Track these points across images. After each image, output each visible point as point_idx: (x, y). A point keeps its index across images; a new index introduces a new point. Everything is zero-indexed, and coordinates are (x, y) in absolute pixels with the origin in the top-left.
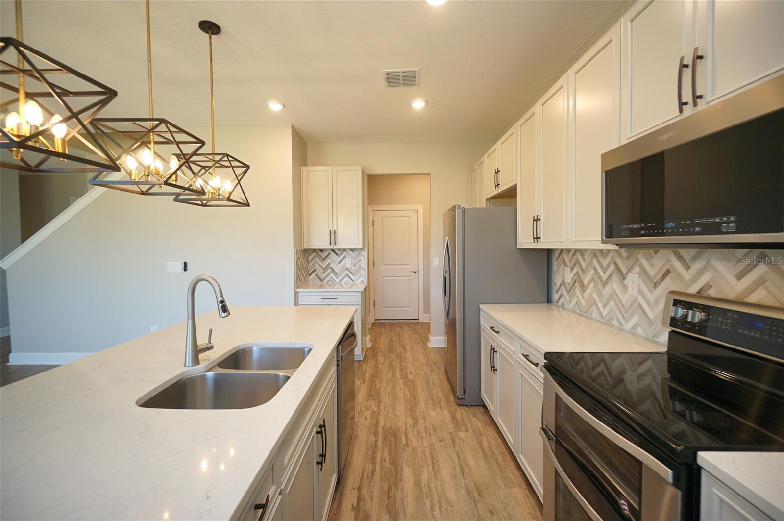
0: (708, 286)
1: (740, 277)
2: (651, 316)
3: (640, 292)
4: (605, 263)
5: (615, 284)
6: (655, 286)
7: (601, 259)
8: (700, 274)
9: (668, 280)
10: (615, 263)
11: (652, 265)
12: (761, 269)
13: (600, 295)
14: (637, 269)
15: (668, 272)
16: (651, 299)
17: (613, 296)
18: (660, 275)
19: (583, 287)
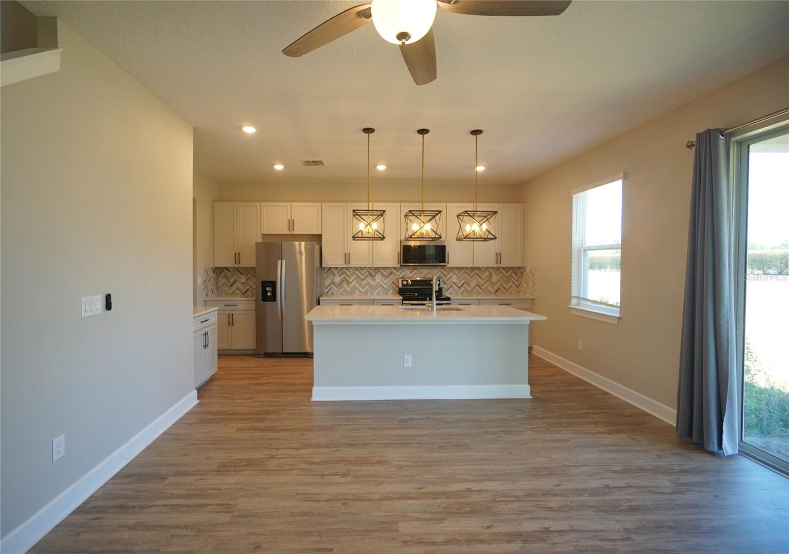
0: (404, 276)
1: (411, 273)
2: (385, 287)
3: (381, 280)
4: (363, 272)
5: (369, 280)
6: (387, 278)
7: (361, 271)
8: (401, 273)
9: (391, 276)
10: (369, 272)
11: (385, 272)
12: (416, 271)
13: (360, 284)
14: (379, 273)
15: (391, 273)
16: (385, 282)
17: (368, 283)
18: (388, 275)
19: (348, 283)
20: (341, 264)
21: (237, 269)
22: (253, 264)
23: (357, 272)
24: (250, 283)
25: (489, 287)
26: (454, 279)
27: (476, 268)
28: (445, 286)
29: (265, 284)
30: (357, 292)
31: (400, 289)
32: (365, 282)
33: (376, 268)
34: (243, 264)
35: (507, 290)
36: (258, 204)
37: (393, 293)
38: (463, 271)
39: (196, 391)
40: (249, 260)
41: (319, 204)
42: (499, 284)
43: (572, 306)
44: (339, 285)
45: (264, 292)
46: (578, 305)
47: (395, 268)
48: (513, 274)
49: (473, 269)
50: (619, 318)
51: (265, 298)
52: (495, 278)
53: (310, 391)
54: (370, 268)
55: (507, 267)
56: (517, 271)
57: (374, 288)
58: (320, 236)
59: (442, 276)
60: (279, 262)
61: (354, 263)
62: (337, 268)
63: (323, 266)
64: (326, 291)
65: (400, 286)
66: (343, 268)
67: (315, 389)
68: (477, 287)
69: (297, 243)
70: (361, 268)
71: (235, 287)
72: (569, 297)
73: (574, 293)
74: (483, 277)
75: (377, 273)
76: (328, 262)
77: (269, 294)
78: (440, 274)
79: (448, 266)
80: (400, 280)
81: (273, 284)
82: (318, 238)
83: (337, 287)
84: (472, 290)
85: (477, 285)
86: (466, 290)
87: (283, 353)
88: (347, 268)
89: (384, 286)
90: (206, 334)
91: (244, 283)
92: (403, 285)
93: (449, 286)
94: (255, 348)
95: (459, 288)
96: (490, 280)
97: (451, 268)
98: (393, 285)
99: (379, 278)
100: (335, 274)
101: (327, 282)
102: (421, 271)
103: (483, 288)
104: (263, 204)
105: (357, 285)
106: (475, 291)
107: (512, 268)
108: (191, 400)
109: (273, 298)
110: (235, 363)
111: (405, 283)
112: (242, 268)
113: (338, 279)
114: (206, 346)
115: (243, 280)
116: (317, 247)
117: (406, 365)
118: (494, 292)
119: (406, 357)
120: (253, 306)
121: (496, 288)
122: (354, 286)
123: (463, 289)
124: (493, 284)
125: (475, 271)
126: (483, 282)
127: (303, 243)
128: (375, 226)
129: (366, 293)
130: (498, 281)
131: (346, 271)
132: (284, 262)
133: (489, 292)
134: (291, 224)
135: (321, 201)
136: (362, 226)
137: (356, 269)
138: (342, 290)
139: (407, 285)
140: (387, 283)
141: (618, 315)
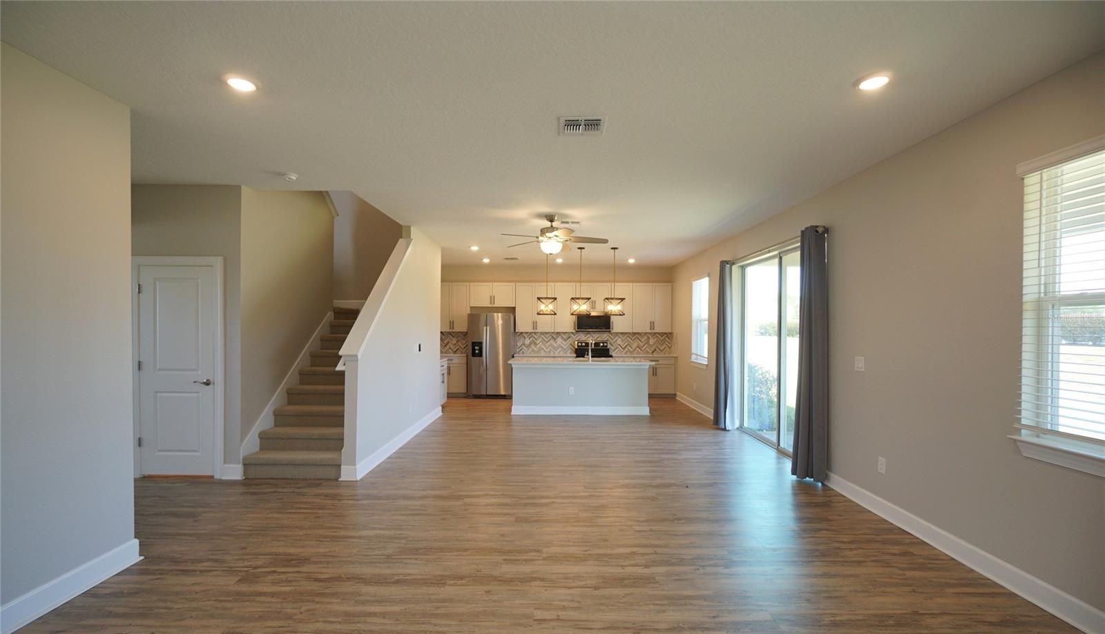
0: (579, 339)
1: (585, 337)
3: (561, 342)
6: (566, 340)
7: (545, 335)
8: (577, 337)
9: (569, 339)
10: (552, 336)
11: (564, 336)
12: (588, 335)
14: (560, 337)
15: (569, 337)
16: (564, 343)
18: (567, 338)
20: (530, 330)
21: (450, 333)
22: (464, 329)
23: (543, 336)
24: (459, 344)
25: (647, 349)
26: (619, 342)
27: (636, 333)
28: (612, 347)
29: (474, 344)
30: (542, 352)
31: (576, 349)
32: (549, 343)
33: (558, 333)
34: (457, 329)
35: (661, 351)
36: (468, 284)
37: (571, 353)
38: (626, 336)
39: (441, 408)
40: (461, 327)
41: (514, 284)
42: (655, 346)
43: (692, 360)
44: (528, 346)
45: (474, 350)
46: (696, 359)
47: (572, 333)
48: (667, 339)
49: (634, 334)
50: (707, 365)
51: (474, 354)
52: (652, 342)
53: (511, 409)
54: (553, 333)
55: (662, 333)
56: (669, 336)
57: (556, 349)
58: (514, 308)
59: (610, 340)
60: (485, 328)
61: (539, 330)
62: (527, 333)
63: (517, 331)
64: (518, 350)
65: (576, 347)
66: (531, 333)
67: (513, 407)
68: (638, 349)
69: (495, 314)
70: (545, 333)
71: (448, 347)
72: (690, 354)
73: (694, 351)
74: (643, 341)
75: (557, 337)
76: (520, 328)
77: (477, 352)
78: (608, 337)
79: (612, 331)
80: (576, 342)
81: (480, 344)
82: (513, 310)
83: (526, 347)
84: (634, 350)
85: (638, 347)
86: (629, 351)
87: (487, 395)
88: (535, 333)
89: (565, 346)
90: (443, 375)
91: (455, 344)
92: (578, 346)
93: (615, 347)
94: (465, 391)
95: (623, 349)
96: (648, 343)
97: (617, 333)
98: (571, 346)
99: (559, 340)
100: (525, 338)
101: (519, 344)
102: (594, 335)
103: (643, 349)
104: (472, 284)
105: (542, 346)
106: (636, 351)
107: (665, 333)
108: (438, 412)
109: (480, 355)
110: (453, 401)
111: (580, 344)
112: (453, 332)
113: (527, 341)
114: (443, 382)
115: (454, 342)
116: (512, 317)
117: (570, 393)
118: (651, 352)
119: (570, 388)
120: (464, 360)
121: (653, 349)
122: (540, 346)
123: (626, 350)
124: (651, 346)
125: (636, 335)
126: (642, 344)
127: (500, 314)
128: (551, 307)
129: (550, 352)
130: (654, 344)
131: (534, 335)
132: (488, 328)
133: (648, 352)
134: (492, 299)
135: (516, 282)
136: (543, 307)
137: (542, 333)
138: (530, 350)
139: (581, 346)
140: (566, 345)
141: (706, 363)
